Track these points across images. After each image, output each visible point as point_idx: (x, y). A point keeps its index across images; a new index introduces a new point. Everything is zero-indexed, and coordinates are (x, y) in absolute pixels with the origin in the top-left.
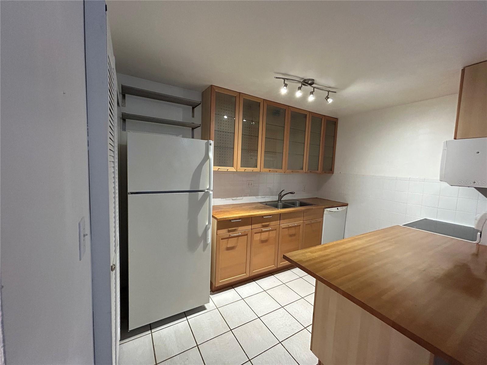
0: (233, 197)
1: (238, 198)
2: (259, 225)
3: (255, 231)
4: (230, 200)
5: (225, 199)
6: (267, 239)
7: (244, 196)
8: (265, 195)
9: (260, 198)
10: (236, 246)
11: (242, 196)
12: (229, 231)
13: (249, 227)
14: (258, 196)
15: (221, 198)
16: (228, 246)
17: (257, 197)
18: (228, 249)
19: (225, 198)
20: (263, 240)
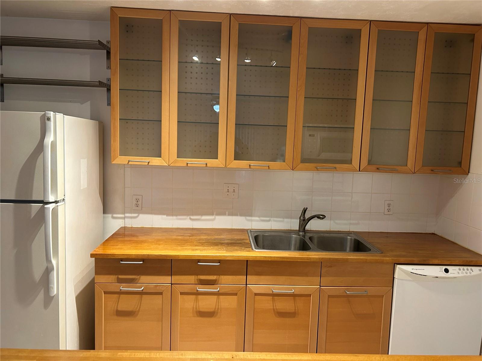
0: (193, 215)
1: (204, 217)
2: (192, 279)
3: (179, 289)
4: (185, 219)
5: (175, 217)
6: (212, 310)
7: (218, 214)
8: (268, 215)
9: (257, 221)
10: (139, 311)
11: (212, 214)
12: (120, 281)
13: (167, 279)
14: (251, 215)
15: (168, 215)
16: (119, 309)
17: (248, 218)
18: (120, 314)
19: (176, 215)
20: (201, 310)
